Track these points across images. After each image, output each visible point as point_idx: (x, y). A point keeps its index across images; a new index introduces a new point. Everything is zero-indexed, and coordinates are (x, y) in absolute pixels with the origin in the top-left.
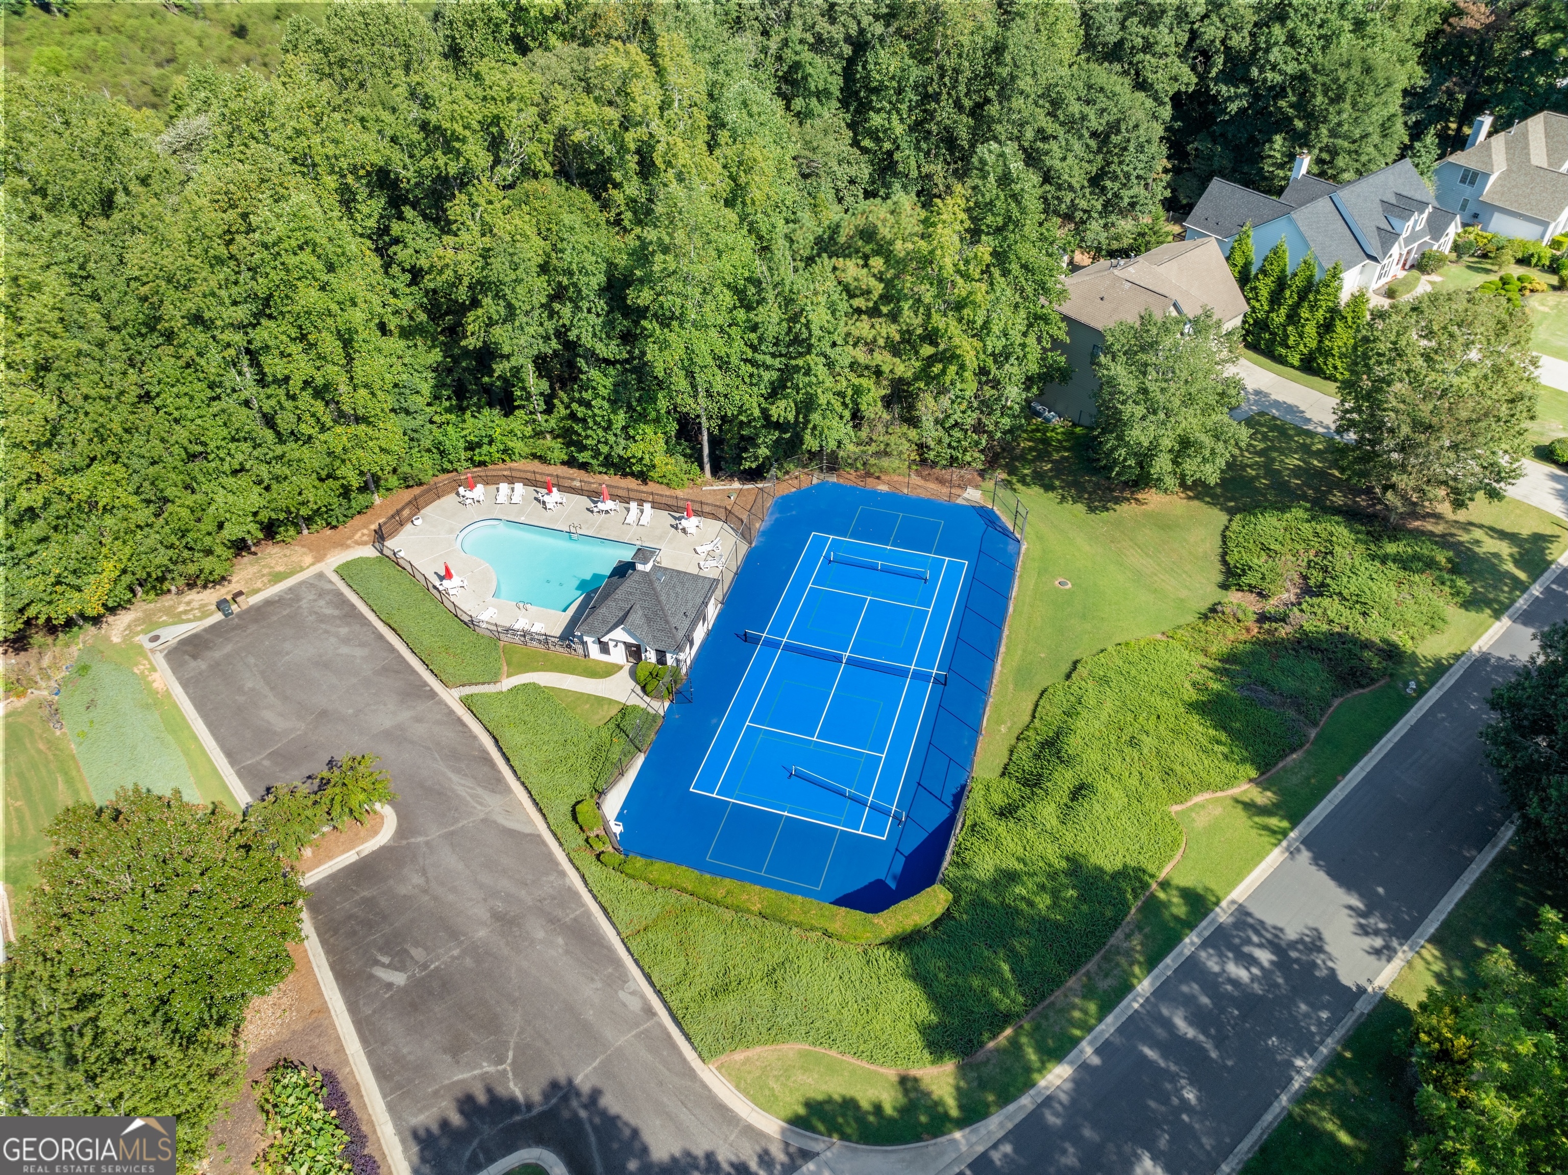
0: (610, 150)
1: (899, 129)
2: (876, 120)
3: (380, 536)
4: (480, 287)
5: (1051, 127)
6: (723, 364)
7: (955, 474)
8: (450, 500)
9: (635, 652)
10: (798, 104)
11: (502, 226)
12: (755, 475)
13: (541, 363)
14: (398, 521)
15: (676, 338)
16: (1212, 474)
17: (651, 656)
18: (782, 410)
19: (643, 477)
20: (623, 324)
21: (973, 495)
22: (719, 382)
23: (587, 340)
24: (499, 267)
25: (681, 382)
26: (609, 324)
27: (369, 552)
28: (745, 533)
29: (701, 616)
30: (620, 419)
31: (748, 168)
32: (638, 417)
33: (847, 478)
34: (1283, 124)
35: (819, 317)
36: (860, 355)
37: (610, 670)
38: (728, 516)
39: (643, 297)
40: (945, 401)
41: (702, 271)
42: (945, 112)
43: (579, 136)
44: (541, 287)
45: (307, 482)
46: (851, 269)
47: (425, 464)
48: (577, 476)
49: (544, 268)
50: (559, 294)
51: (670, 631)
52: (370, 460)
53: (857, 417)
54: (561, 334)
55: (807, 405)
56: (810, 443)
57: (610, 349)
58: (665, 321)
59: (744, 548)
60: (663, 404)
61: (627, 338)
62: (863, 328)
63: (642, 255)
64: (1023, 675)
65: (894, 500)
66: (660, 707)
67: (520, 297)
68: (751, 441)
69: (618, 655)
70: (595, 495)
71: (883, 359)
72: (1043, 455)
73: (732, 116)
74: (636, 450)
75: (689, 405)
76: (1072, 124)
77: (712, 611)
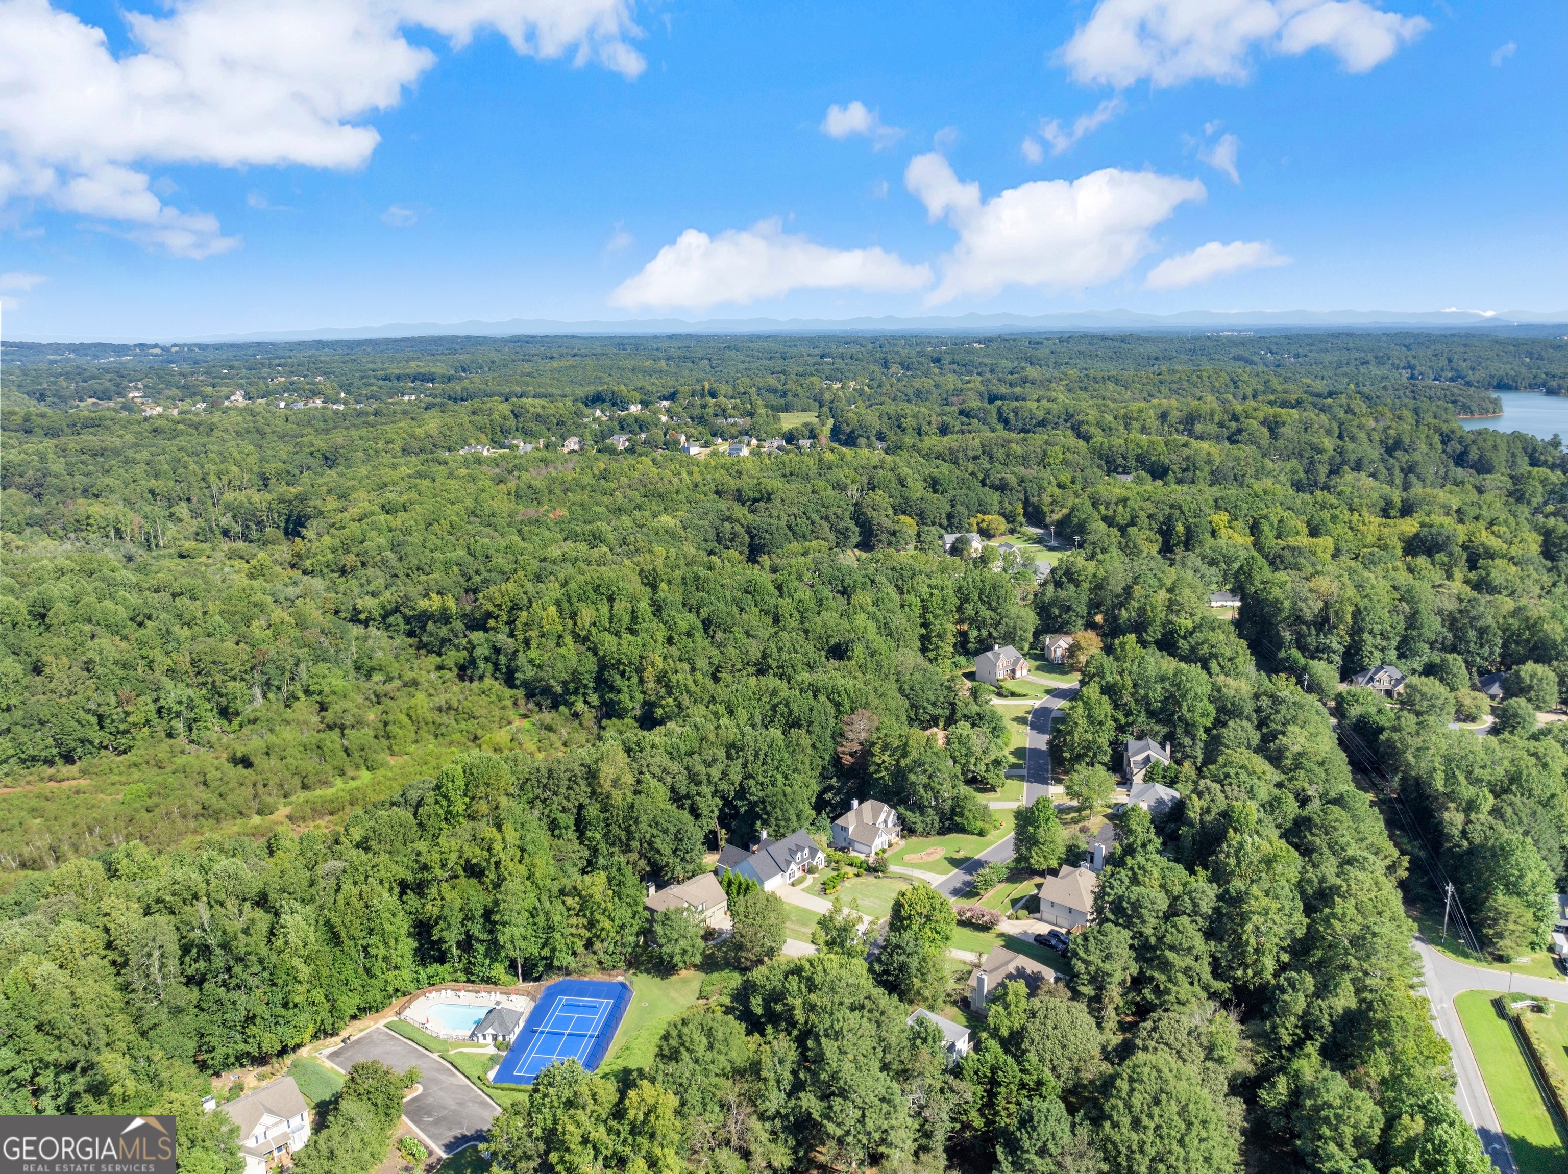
0: (484, 864)
1: (598, 836)
2: (589, 834)
3: (398, 1013)
4: (439, 918)
5: (655, 832)
6: (525, 938)
7: (615, 972)
8: (422, 999)
9: (495, 1038)
10: (557, 832)
11: (448, 897)
12: (538, 979)
13: (459, 944)
14: (404, 1008)
15: (507, 930)
16: (698, 960)
17: (500, 1038)
18: (546, 952)
19: (495, 983)
20: (489, 926)
21: (620, 979)
22: (523, 945)
23: (476, 934)
24: (446, 911)
25: (509, 946)
26: (484, 927)
27: (395, 1019)
28: (533, 998)
29: (517, 1023)
30: (487, 962)
31: (534, 866)
32: (494, 960)
33: (574, 977)
34: (759, 817)
35: (557, 918)
36: (573, 930)
37: (486, 1046)
38: (528, 994)
39: (497, 917)
40: (606, 944)
41: (517, 907)
42: (615, 830)
43: (474, 861)
44: (461, 916)
45: (377, 992)
46: (569, 901)
47: (411, 987)
48: (470, 986)
49: (461, 910)
50: (467, 918)
51: (507, 1028)
52: (398, 984)
53: (574, 954)
54: (467, 933)
55: (553, 950)
56: (556, 963)
57: (484, 936)
58: (504, 924)
59: (533, 1004)
60: (503, 954)
61: (491, 932)
62: (574, 921)
63: (496, 903)
64: (625, 1033)
65: (590, 983)
66: (504, 1054)
67: (453, 921)
68: (536, 965)
69: (489, 1039)
70: (477, 992)
71: (583, 932)
72: (649, 962)
73: (530, 848)
74: (493, 973)
75: (512, 954)
76: (665, 831)
77: (522, 1023)
